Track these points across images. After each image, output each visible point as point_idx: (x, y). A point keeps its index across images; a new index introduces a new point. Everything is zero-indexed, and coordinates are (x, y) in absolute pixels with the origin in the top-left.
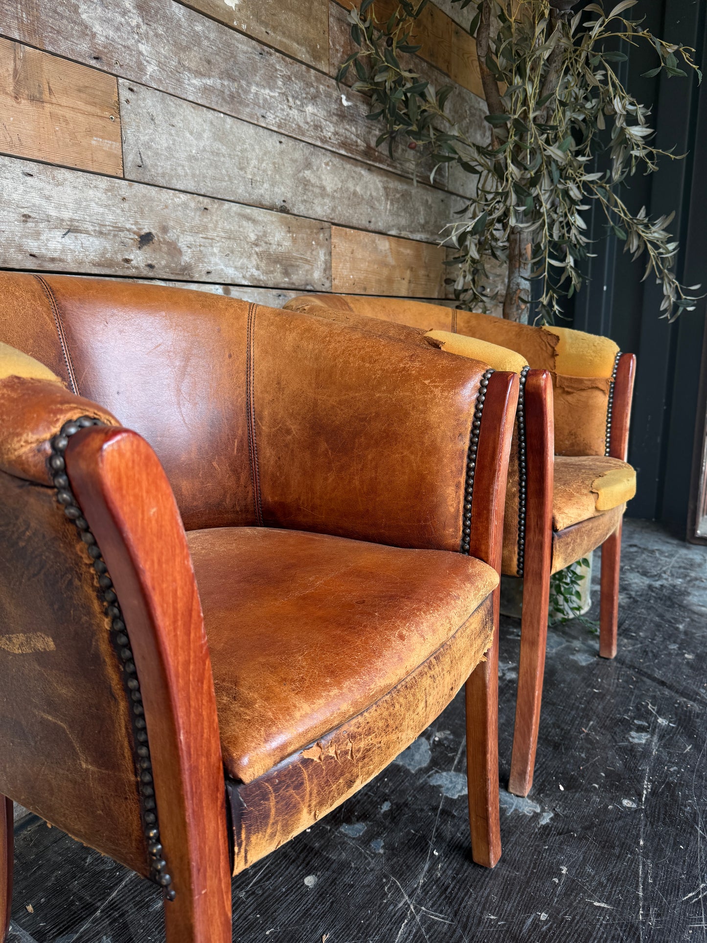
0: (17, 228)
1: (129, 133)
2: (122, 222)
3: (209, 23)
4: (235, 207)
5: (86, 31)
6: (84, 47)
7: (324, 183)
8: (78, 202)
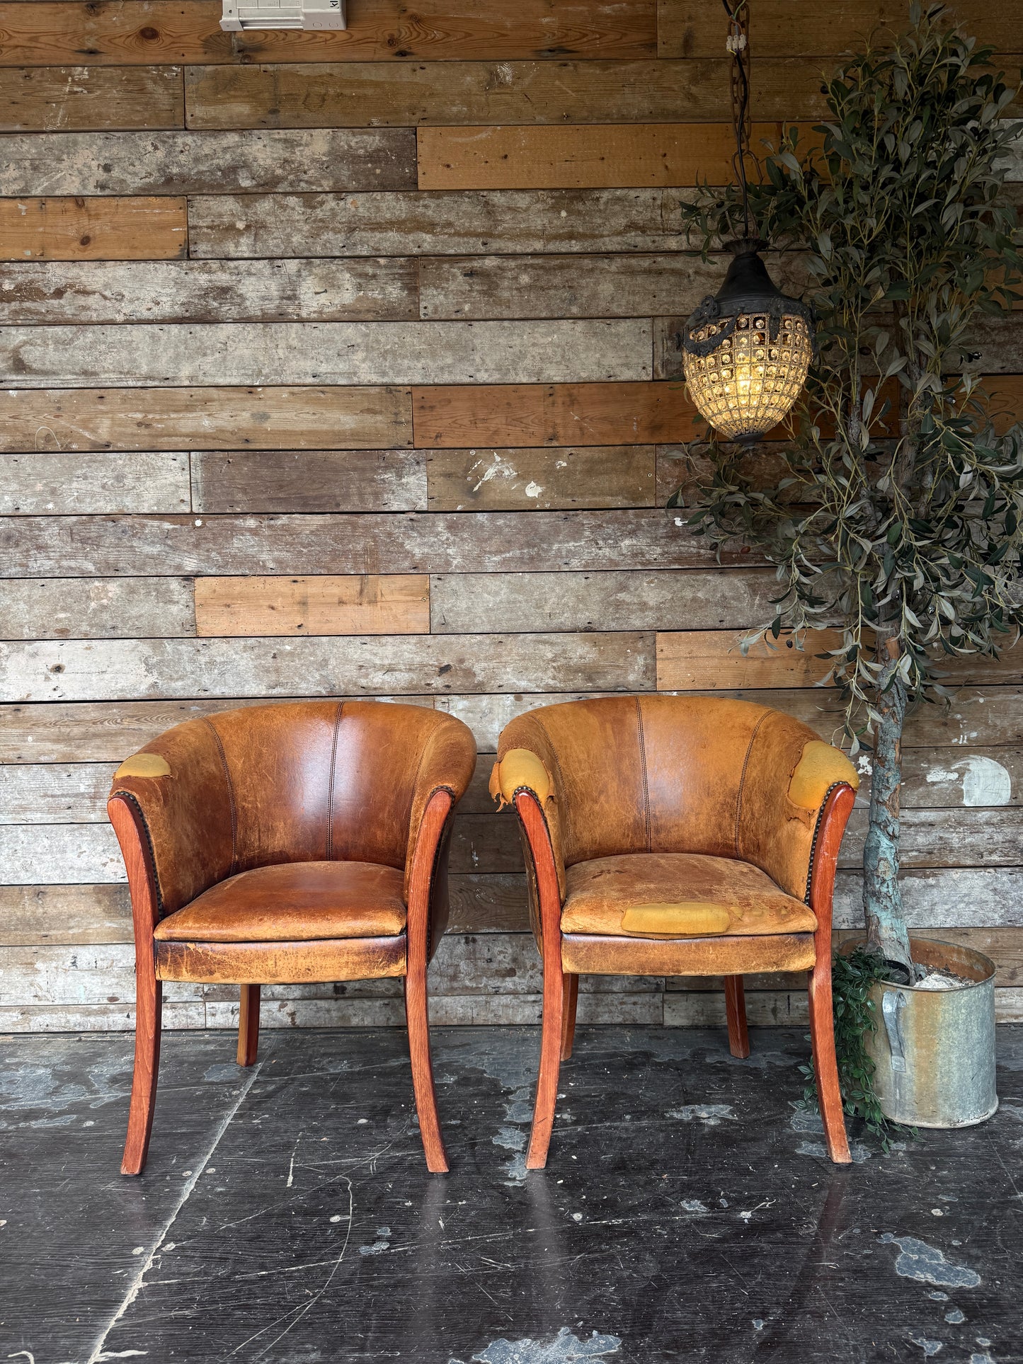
0: (355, 673)
1: (436, 606)
2: (426, 660)
3: (509, 515)
4: (530, 637)
5: (409, 554)
6: (406, 564)
7: (645, 599)
8: (395, 654)
